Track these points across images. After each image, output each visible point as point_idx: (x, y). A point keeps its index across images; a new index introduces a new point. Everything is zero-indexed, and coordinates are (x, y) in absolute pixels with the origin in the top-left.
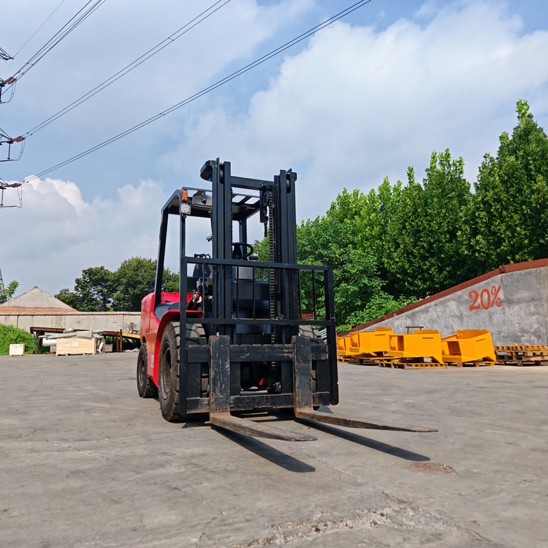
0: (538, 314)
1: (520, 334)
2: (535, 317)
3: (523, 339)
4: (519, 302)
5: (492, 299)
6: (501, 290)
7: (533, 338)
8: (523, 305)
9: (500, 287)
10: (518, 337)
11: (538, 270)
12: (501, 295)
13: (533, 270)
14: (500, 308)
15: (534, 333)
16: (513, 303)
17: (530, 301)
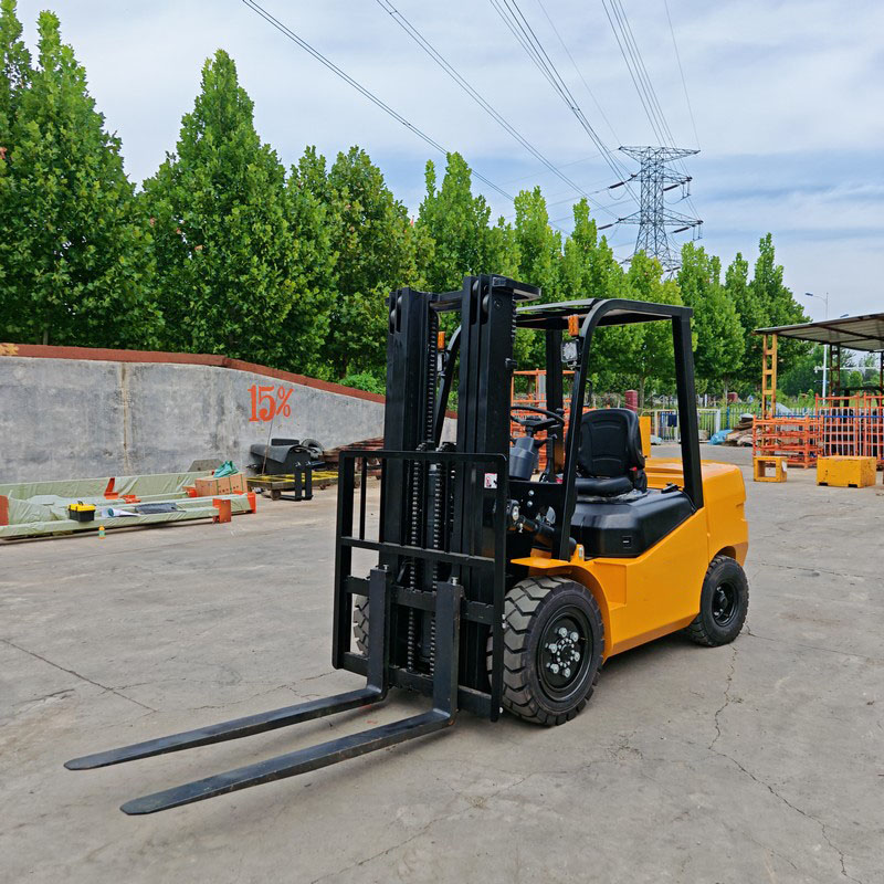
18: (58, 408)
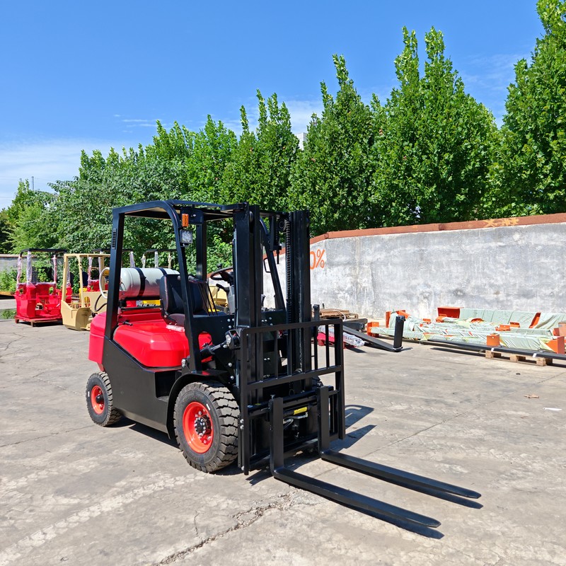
0: (352, 276)
1: (337, 292)
2: (349, 278)
3: (339, 296)
4: (338, 264)
5: (317, 261)
6: (325, 253)
7: (346, 295)
8: (341, 268)
9: (324, 251)
10: (336, 294)
11: (354, 239)
12: (324, 258)
13: (350, 238)
14: (323, 269)
15: (347, 292)
16: (333, 265)
17: (346, 264)
18: (543, 260)
